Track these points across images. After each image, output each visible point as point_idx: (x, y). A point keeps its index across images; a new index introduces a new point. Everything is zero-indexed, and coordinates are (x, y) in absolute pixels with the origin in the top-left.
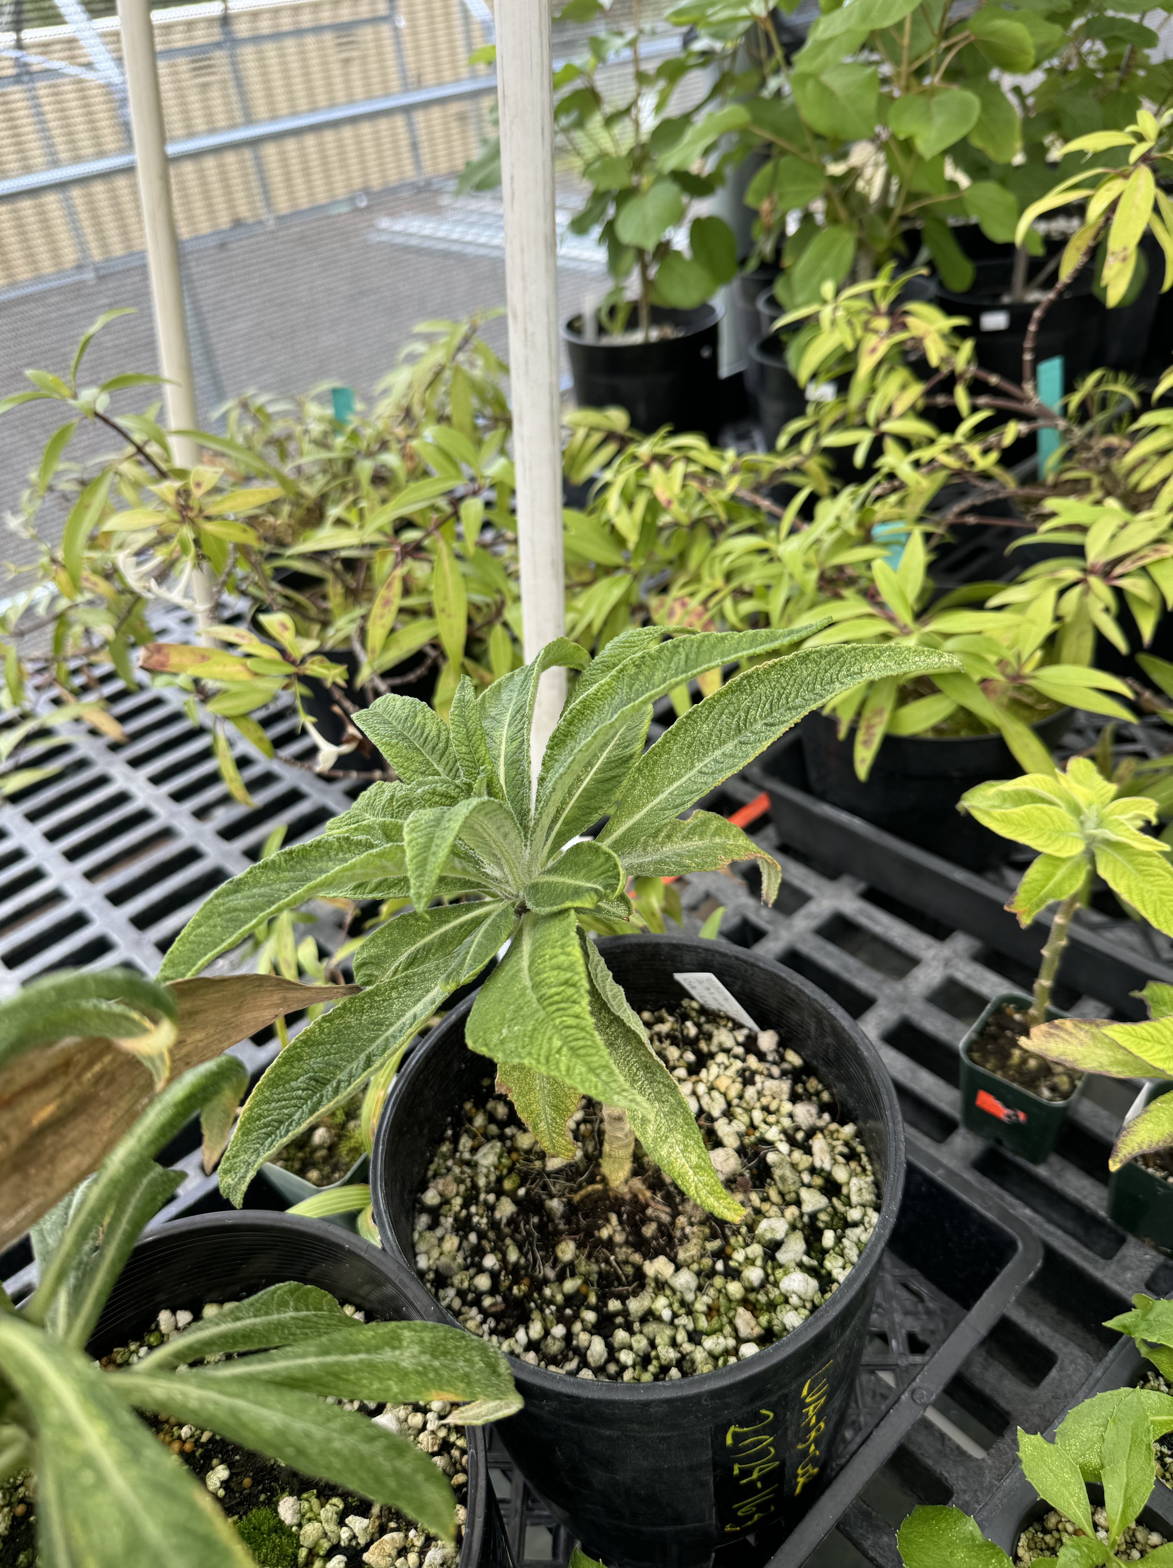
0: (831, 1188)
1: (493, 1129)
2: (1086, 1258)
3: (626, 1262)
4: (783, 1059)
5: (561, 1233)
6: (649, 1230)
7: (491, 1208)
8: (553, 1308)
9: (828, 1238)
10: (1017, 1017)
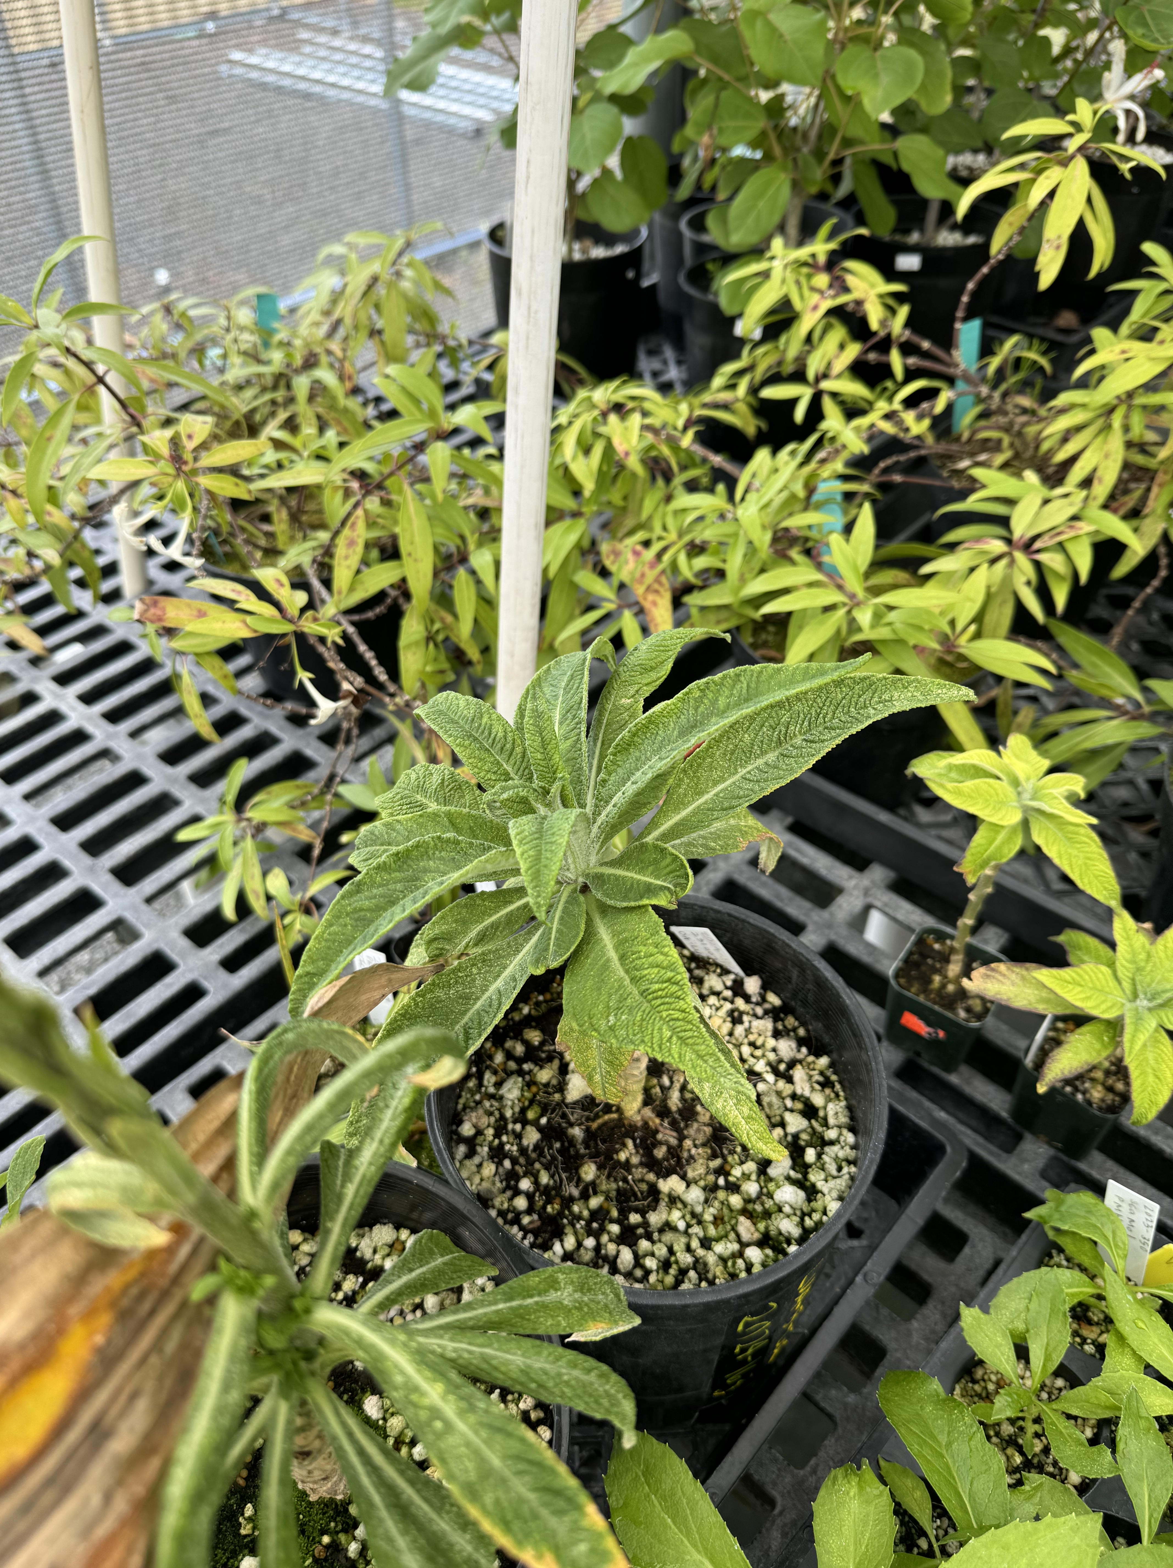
0: (810, 1111)
1: (512, 1065)
2: (991, 1153)
3: (642, 1180)
4: (764, 1000)
5: (583, 1156)
6: (660, 1152)
7: (519, 1136)
8: (583, 1223)
9: (810, 1155)
10: (937, 946)
